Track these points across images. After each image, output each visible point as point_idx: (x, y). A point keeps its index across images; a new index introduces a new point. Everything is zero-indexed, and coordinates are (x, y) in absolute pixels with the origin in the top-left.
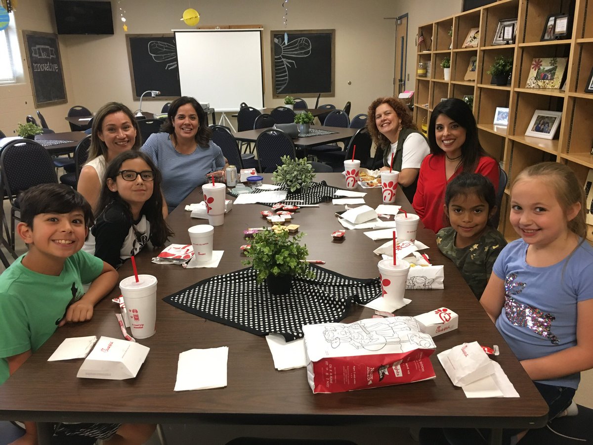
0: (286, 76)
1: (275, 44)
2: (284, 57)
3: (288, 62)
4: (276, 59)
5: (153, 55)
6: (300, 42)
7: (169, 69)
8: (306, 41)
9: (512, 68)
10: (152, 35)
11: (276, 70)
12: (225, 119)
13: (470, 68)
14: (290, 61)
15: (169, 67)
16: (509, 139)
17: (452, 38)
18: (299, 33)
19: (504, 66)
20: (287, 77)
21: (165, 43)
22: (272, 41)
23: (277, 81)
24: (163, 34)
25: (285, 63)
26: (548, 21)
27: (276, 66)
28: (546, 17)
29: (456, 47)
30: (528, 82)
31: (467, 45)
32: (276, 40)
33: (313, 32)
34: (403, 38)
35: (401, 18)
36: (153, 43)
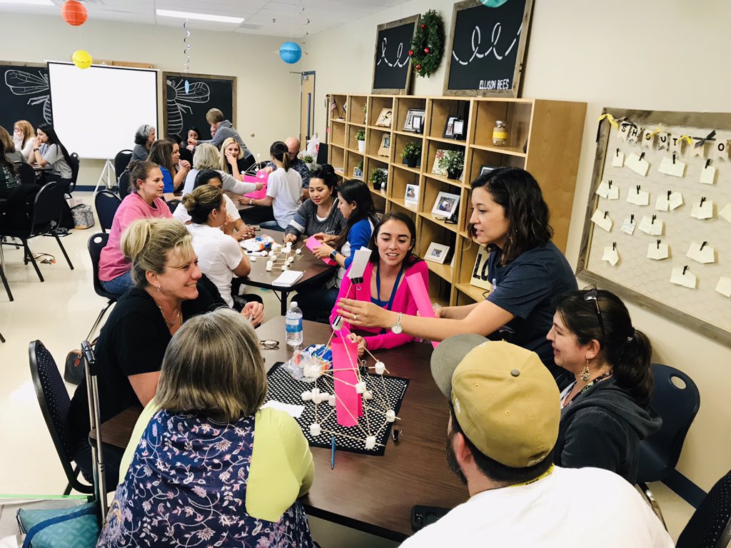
0: (180, 122)
1: (168, 86)
2: (178, 101)
3: (183, 108)
4: (169, 103)
5: (11, 87)
6: (197, 86)
7: (32, 104)
8: (204, 86)
9: (420, 154)
10: (10, 62)
11: (169, 114)
12: (110, 167)
13: (383, 144)
14: (185, 106)
15: (32, 101)
16: (419, 215)
17: (367, 114)
18: (196, 77)
19: (414, 151)
20: (182, 124)
21: (28, 74)
22: (164, 83)
23: (169, 127)
24: (26, 63)
25: (179, 107)
26: (448, 120)
27: (169, 111)
28: (446, 116)
29: (370, 124)
30: (434, 168)
31: (380, 123)
32: (169, 83)
33: (212, 78)
34: (310, 94)
35: (307, 73)
36: (12, 72)
